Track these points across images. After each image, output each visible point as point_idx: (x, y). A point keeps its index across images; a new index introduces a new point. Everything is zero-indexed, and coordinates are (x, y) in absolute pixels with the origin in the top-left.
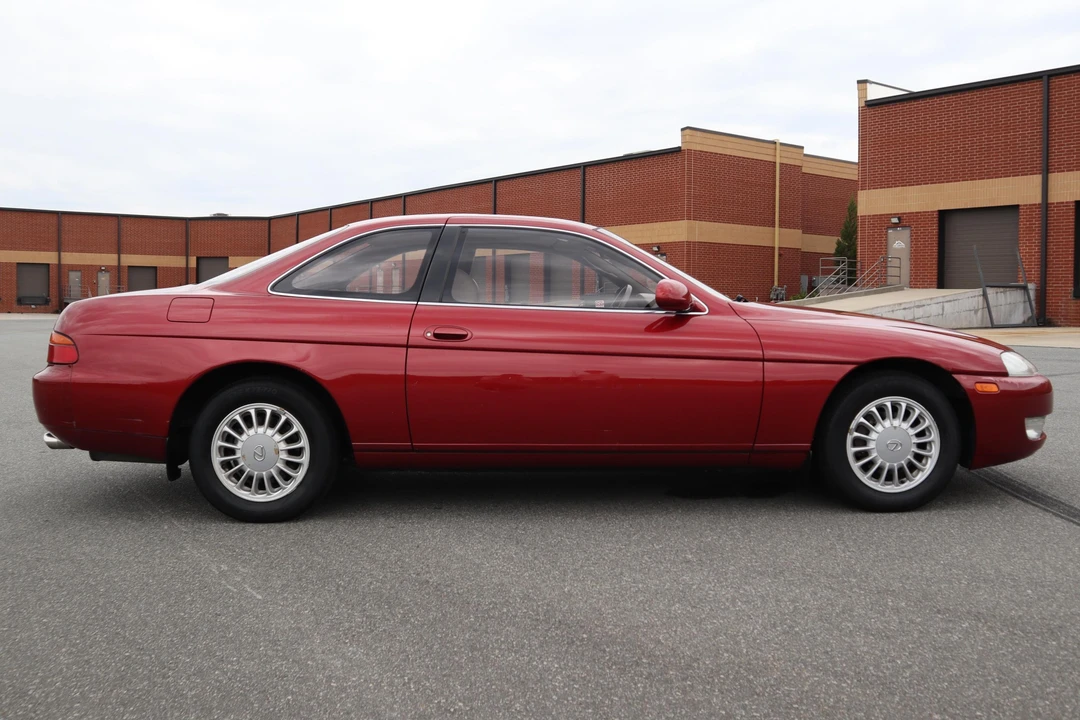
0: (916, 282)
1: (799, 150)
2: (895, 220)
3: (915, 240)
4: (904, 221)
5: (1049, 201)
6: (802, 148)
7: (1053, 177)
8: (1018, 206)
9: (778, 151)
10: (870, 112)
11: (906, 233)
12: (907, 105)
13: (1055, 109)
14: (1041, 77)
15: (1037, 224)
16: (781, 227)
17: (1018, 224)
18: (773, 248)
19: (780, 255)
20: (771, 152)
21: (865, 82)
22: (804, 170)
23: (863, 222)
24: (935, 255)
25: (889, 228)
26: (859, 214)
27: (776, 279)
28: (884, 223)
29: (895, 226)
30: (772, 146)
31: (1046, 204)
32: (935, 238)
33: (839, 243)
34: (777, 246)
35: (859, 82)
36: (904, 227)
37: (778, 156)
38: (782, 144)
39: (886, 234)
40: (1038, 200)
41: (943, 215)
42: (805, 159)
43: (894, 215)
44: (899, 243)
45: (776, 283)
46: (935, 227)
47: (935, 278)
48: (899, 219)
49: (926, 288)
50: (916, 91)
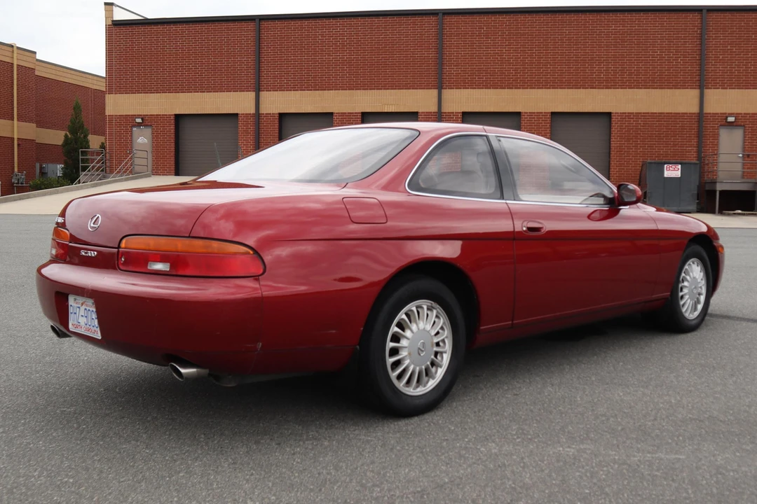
0: (157, 171)
1: (32, 55)
2: (139, 120)
3: (155, 137)
4: (146, 121)
5: (260, 112)
6: (35, 53)
7: (263, 94)
8: (237, 114)
9: (15, 55)
10: (115, 30)
11: (148, 131)
12: (142, 28)
13: (264, 45)
14: (254, 20)
15: (252, 128)
16: (18, 120)
17: (237, 127)
18: (13, 139)
19: (19, 145)
20: (10, 54)
21: (112, 4)
22: (37, 73)
23: (111, 121)
24: (173, 149)
25: (134, 126)
26: (107, 113)
27: (16, 165)
28: (129, 123)
29: (139, 125)
30: (10, 49)
31: (258, 115)
32: (173, 136)
33: (66, 136)
34: (16, 137)
35: (106, 4)
36: (146, 126)
37: (15, 57)
38: (18, 48)
39: (131, 131)
40: (253, 111)
41: (179, 118)
42: (37, 63)
43: (138, 116)
44: (142, 139)
45: (16, 170)
46: (173, 127)
47: (173, 168)
48: (142, 119)
49: (166, 175)
50: (149, 17)
